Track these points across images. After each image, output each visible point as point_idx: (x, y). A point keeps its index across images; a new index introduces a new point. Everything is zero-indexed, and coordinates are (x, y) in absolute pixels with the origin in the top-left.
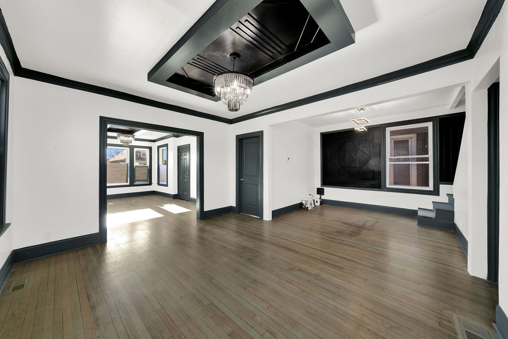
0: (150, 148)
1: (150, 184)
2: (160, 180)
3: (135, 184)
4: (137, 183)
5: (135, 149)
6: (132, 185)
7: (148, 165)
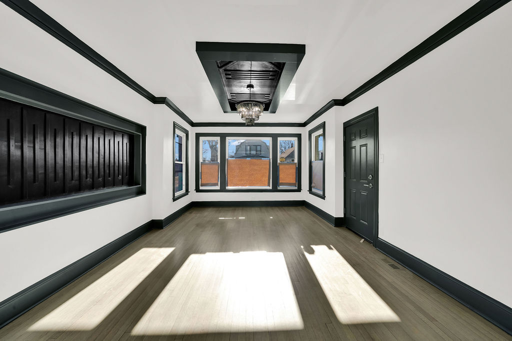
0: (299, 136)
1: (299, 190)
2: (313, 185)
3: (278, 188)
4: (281, 187)
5: (279, 139)
6: (275, 190)
7: (296, 161)
